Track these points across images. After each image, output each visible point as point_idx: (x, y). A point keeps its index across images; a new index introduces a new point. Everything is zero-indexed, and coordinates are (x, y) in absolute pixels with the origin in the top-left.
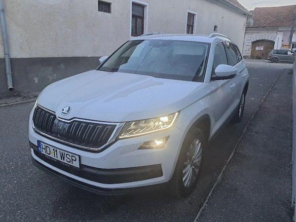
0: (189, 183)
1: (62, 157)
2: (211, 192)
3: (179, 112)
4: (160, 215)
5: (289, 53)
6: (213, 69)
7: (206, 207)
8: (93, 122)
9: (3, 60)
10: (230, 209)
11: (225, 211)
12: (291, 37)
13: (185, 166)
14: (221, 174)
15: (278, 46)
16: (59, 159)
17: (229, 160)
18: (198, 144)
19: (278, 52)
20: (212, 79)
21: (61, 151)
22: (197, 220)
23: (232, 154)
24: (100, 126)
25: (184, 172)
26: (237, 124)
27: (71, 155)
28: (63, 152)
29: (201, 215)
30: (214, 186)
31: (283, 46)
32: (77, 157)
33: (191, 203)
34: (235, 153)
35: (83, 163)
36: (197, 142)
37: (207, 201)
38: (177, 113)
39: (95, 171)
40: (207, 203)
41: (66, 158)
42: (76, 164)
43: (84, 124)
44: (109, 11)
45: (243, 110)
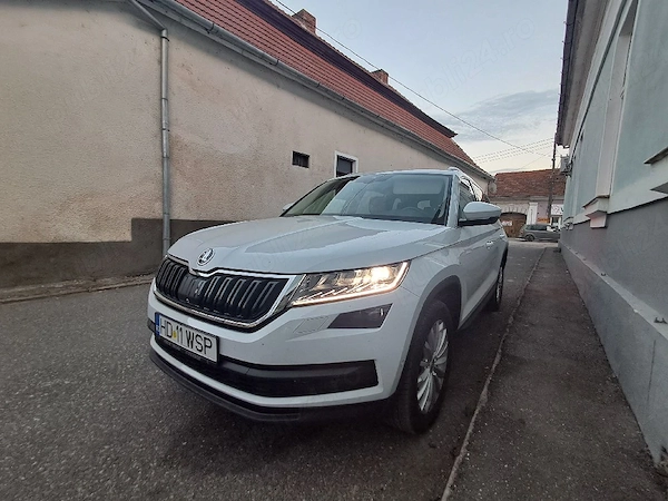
0: (428, 405)
1: (190, 340)
2: (472, 424)
3: (409, 261)
4: (373, 469)
5: (549, 229)
6: (460, 209)
7: (466, 456)
8: (245, 274)
9: (161, 221)
10: (520, 465)
11: (509, 469)
12: (550, 207)
13: (421, 370)
14: (485, 389)
15: (531, 220)
16: (184, 345)
17: (494, 366)
18: (442, 331)
19: (532, 227)
20: (461, 224)
21: (189, 330)
22: (452, 486)
23: (498, 356)
24: (258, 282)
25: (419, 380)
26: (495, 313)
27: (203, 336)
28: (192, 331)
29: (460, 475)
30: (477, 412)
31: (539, 220)
32: (214, 341)
33: (434, 447)
34: (503, 355)
35: (224, 353)
36: (441, 326)
37: (466, 443)
38: (405, 264)
39: (243, 370)
40: (467, 448)
41: (195, 344)
42: (211, 355)
43: (231, 279)
44: (306, 165)
45: (501, 293)
